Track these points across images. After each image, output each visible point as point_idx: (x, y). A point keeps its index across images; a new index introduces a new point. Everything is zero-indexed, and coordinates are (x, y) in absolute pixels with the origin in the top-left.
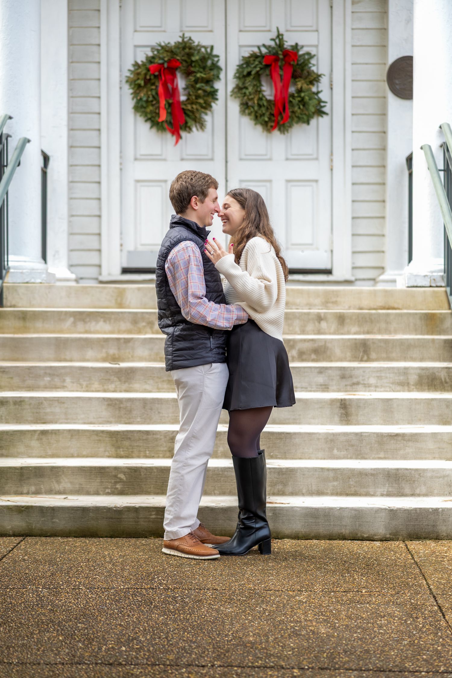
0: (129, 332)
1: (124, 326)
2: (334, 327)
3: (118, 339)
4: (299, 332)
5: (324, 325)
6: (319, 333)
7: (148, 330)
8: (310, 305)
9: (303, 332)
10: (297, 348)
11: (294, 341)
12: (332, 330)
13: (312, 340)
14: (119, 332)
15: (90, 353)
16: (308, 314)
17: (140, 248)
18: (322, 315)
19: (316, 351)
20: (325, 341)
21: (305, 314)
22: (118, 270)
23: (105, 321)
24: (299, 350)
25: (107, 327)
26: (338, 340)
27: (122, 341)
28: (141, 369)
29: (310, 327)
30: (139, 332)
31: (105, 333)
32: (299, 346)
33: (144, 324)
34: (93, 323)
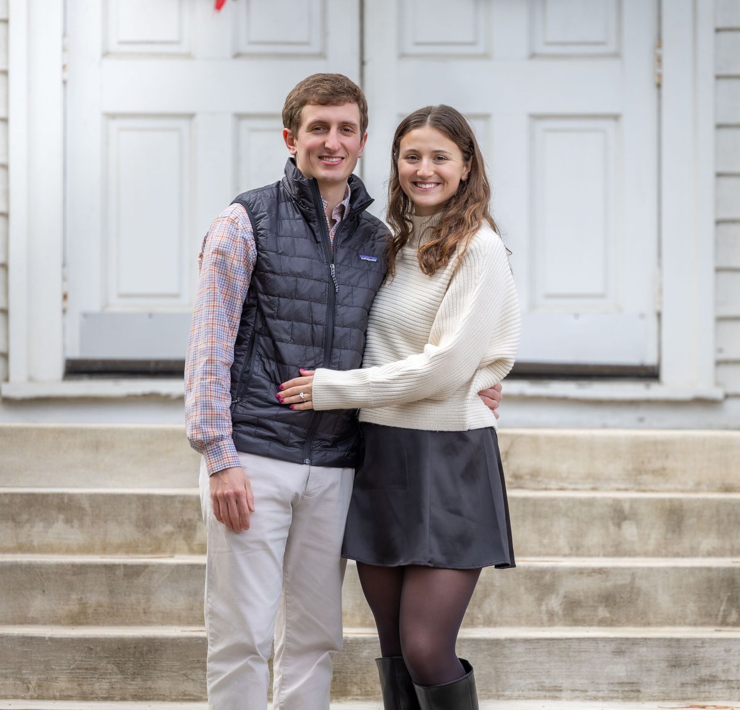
0: (131, 548)
1: (116, 533)
2: (655, 535)
3: (110, 568)
4: (567, 550)
5: (629, 531)
6: (618, 551)
7: (181, 543)
8: (595, 480)
9: (577, 550)
10: (562, 592)
11: (555, 573)
12: (652, 545)
13: (601, 571)
14: (105, 549)
15: (38, 604)
16: (590, 503)
17: (118, 306)
18: (626, 507)
19: (609, 599)
20: (633, 573)
21: (582, 502)
22: (59, 369)
23: (68, 521)
24: (565, 597)
25: (75, 535)
26: (666, 571)
27: (120, 573)
28: (174, 642)
29: (594, 537)
30: (157, 549)
31: (69, 551)
32: (568, 586)
33: (169, 528)
34: (39, 526)
